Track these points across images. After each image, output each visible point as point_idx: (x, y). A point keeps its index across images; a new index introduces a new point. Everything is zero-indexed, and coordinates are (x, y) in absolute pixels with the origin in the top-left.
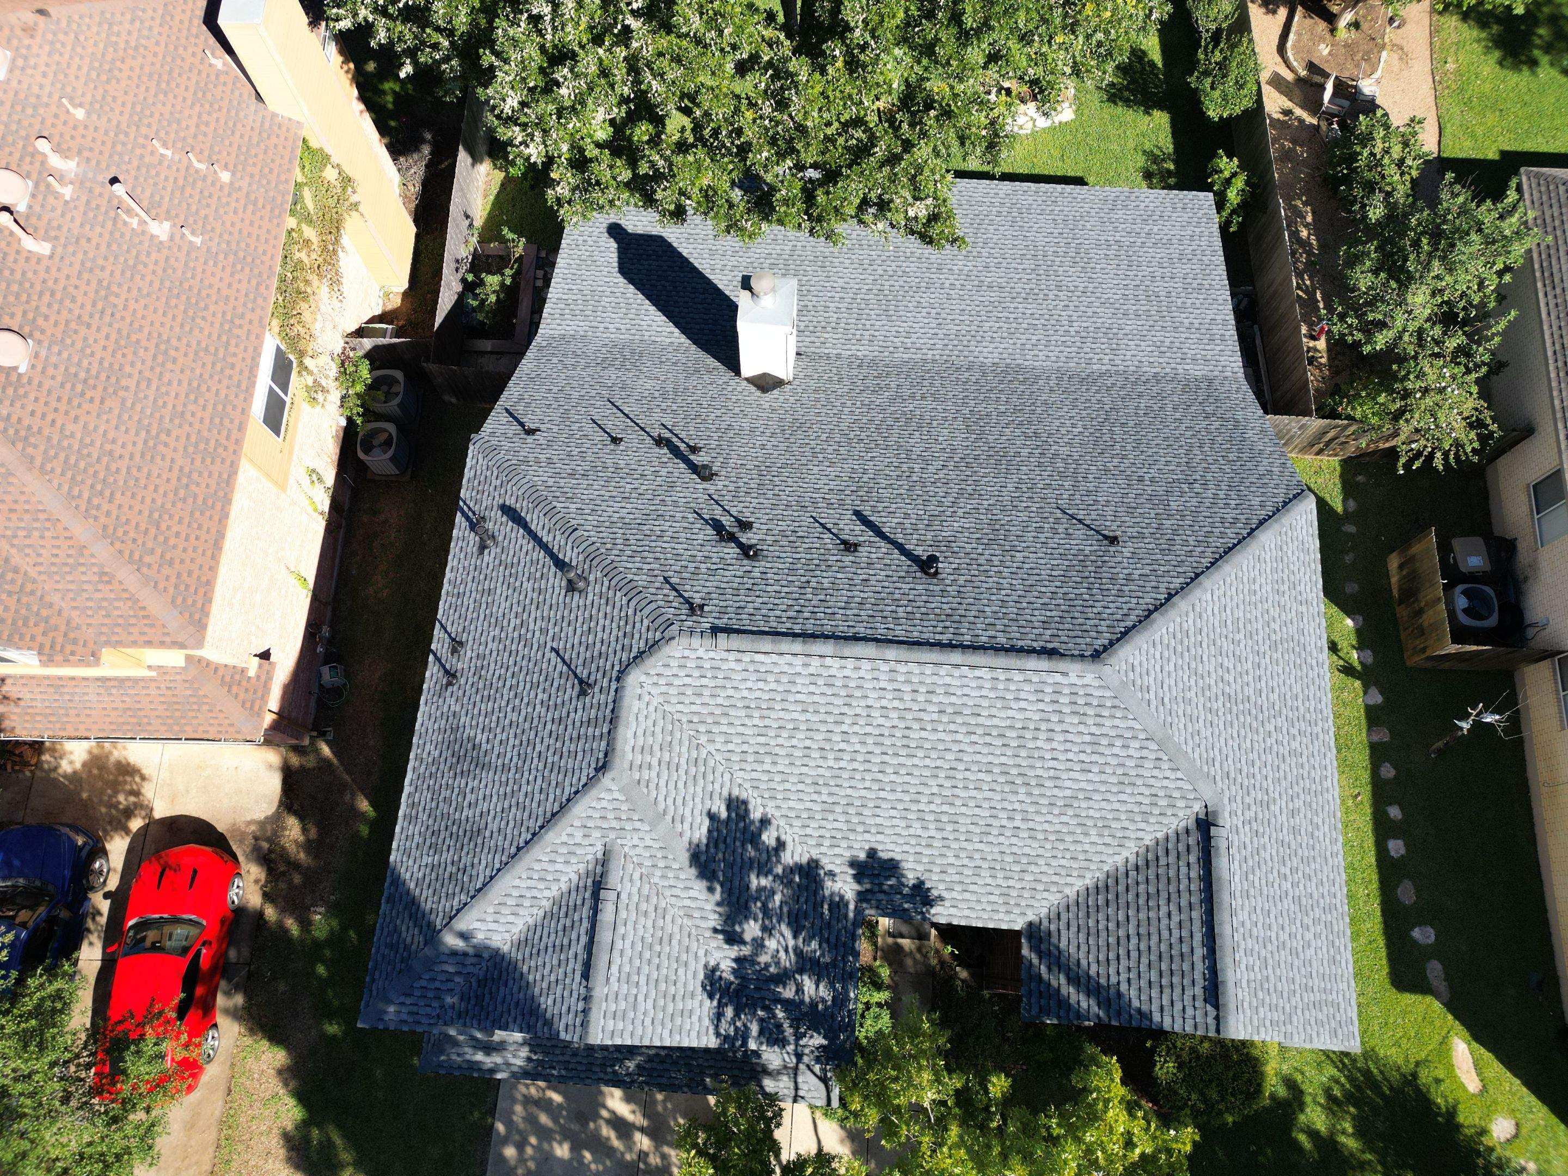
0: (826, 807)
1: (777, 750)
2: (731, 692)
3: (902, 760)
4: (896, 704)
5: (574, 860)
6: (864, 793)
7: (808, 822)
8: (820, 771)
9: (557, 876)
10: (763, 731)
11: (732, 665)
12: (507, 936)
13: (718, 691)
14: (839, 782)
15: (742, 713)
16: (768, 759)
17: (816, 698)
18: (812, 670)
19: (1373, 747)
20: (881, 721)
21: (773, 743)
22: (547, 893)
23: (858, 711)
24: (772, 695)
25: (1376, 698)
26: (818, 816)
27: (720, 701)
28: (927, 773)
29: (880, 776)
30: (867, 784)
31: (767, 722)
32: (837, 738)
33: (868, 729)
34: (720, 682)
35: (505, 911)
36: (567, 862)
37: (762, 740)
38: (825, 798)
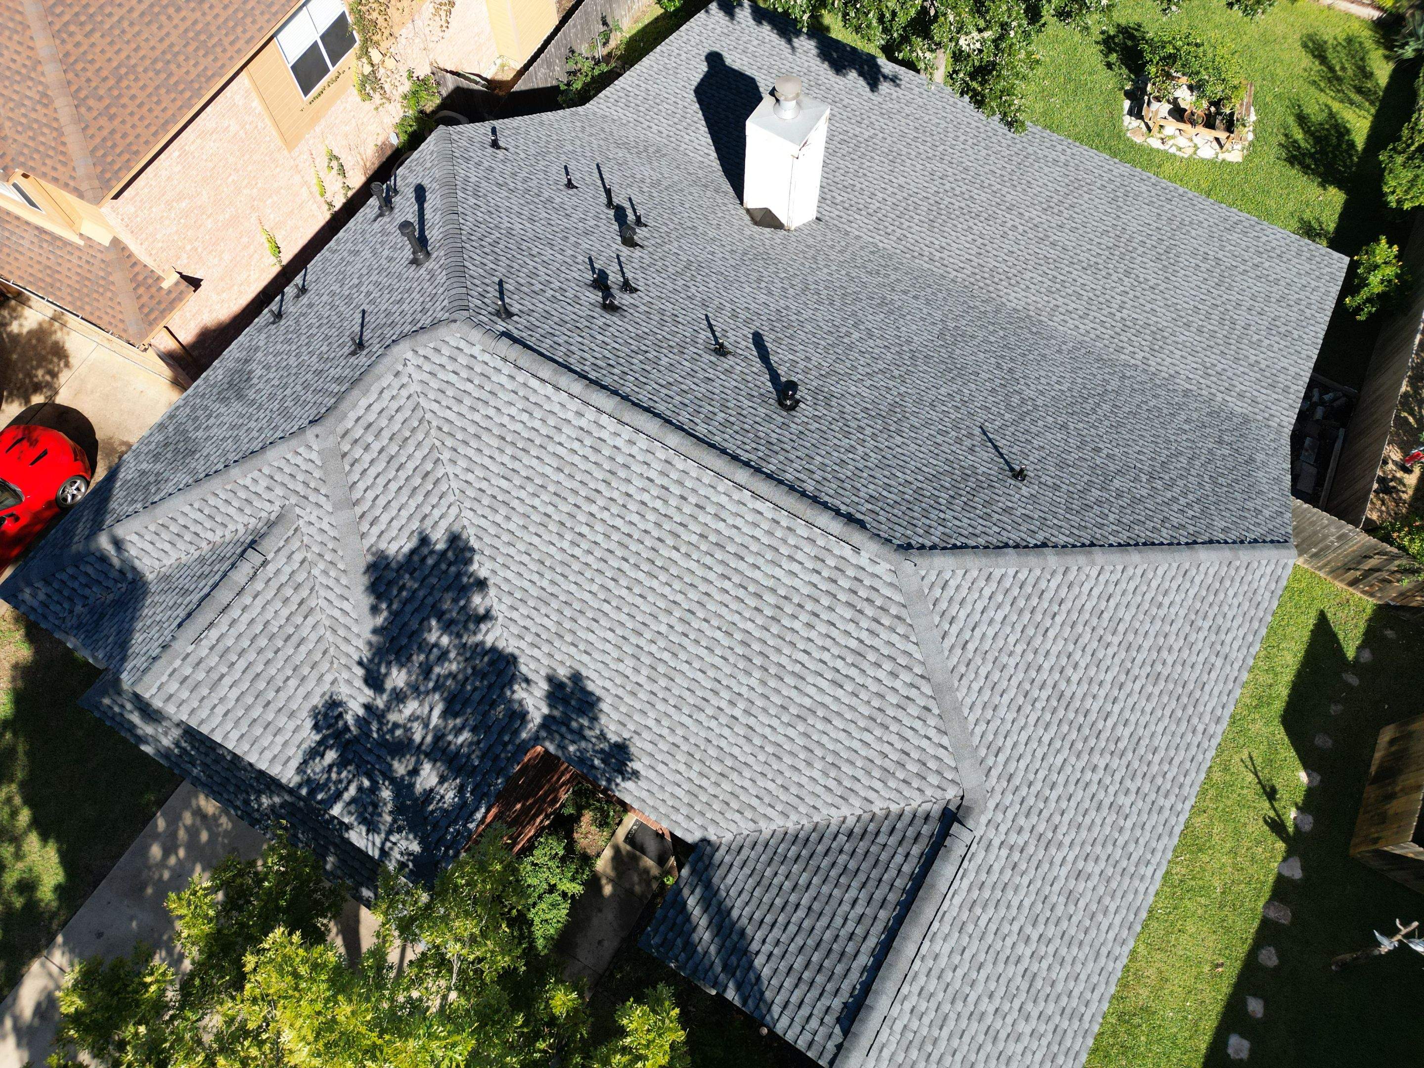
0: (544, 595)
1: (515, 503)
2: (491, 412)
3: (641, 576)
4: (658, 504)
5: (248, 511)
6: (587, 597)
7: (518, 604)
8: (552, 550)
9: (226, 520)
10: (509, 474)
11: (504, 380)
12: (157, 564)
13: (479, 405)
14: (567, 571)
15: (495, 443)
16: (503, 510)
17: (576, 459)
18: (583, 423)
19: (1266, 924)
20: (635, 518)
21: (515, 493)
22: (209, 535)
23: (615, 495)
24: (533, 435)
25: (1295, 872)
26: (532, 603)
27: (477, 417)
28: (662, 604)
29: (611, 584)
30: (595, 588)
31: (517, 465)
32: (582, 518)
33: (618, 522)
34: (485, 396)
35: (165, 535)
36: (241, 510)
37: (504, 484)
38: (545, 584)
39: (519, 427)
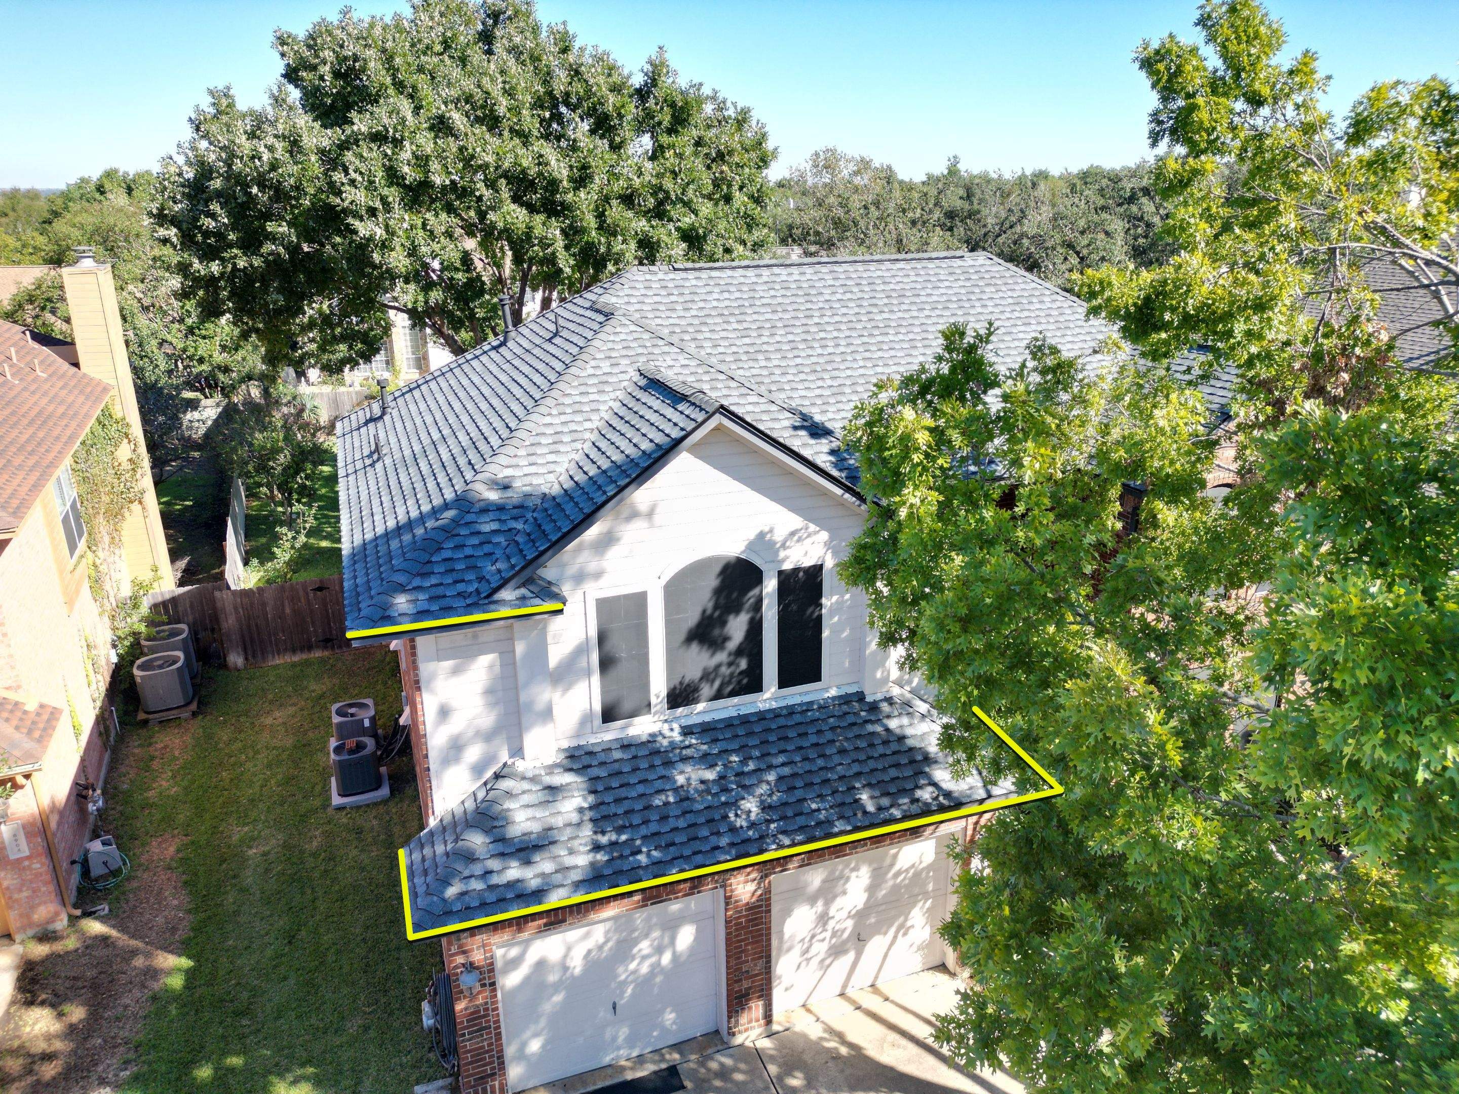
0: (835, 390)
1: (765, 347)
2: (702, 304)
3: (880, 338)
4: (849, 296)
6: (862, 371)
7: (825, 407)
8: (814, 360)
10: (745, 333)
11: (694, 282)
13: (690, 305)
14: (835, 366)
15: (719, 320)
16: (760, 357)
17: (780, 300)
18: (765, 279)
20: (844, 310)
21: (758, 341)
23: (821, 305)
24: (740, 302)
26: (832, 400)
27: (694, 313)
28: (906, 346)
29: (868, 355)
30: (861, 363)
31: (745, 325)
32: (814, 329)
33: (837, 318)
34: (689, 298)
37: (747, 341)
38: (829, 382)
39: (727, 303)
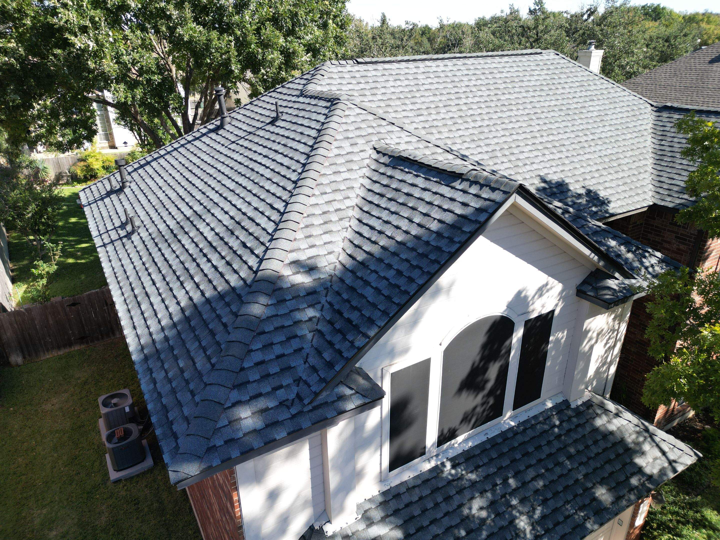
1: (435, 123)
2: (383, 90)
3: (508, 114)
4: (480, 82)
8: (471, 131)
10: (419, 112)
11: (374, 73)
13: (375, 91)
14: (486, 135)
15: (398, 103)
17: (436, 86)
18: (422, 70)
20: (480, 93)
21: (430, 119)
23: (464, 89)
24: (410, 88)
27: (380, 97)
29: (504, 126)
30: (502, 133)
31: (418, 106)
32: (464, 108)
33: (477, 99)
34: (373, 85)
37: (422, 118)
39: (401, 89)
